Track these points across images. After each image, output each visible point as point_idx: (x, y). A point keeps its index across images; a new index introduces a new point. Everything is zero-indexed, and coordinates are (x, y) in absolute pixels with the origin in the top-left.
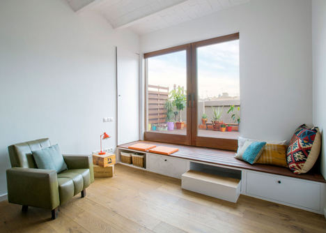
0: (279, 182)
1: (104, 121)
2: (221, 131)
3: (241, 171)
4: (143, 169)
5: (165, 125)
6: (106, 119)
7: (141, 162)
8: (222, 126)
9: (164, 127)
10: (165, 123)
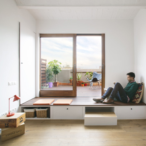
0: (132, 109)
1: (9, 84)
2: (82, 86)
3: (114, 107)
4: (48, 119)
5: (47, 85)
6: (10, 83)
7: (46, 114)
8: (82, 84)
9: (47, 86)
10: (47, 83)
